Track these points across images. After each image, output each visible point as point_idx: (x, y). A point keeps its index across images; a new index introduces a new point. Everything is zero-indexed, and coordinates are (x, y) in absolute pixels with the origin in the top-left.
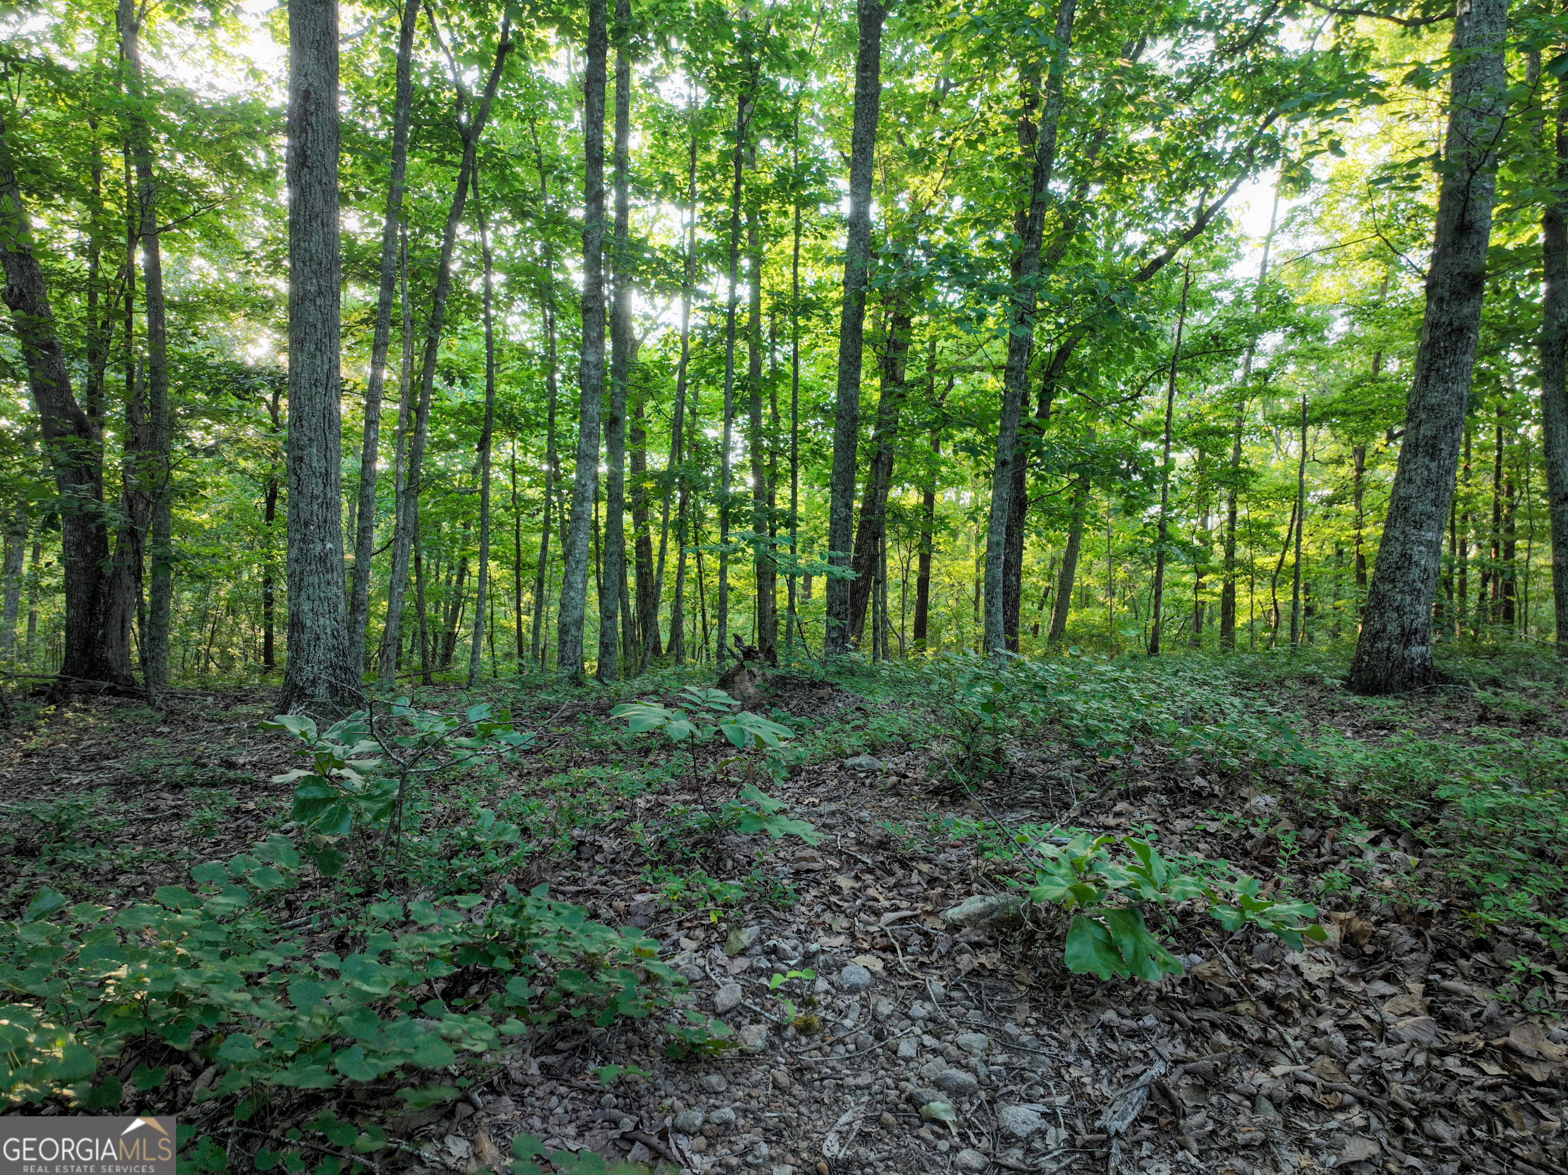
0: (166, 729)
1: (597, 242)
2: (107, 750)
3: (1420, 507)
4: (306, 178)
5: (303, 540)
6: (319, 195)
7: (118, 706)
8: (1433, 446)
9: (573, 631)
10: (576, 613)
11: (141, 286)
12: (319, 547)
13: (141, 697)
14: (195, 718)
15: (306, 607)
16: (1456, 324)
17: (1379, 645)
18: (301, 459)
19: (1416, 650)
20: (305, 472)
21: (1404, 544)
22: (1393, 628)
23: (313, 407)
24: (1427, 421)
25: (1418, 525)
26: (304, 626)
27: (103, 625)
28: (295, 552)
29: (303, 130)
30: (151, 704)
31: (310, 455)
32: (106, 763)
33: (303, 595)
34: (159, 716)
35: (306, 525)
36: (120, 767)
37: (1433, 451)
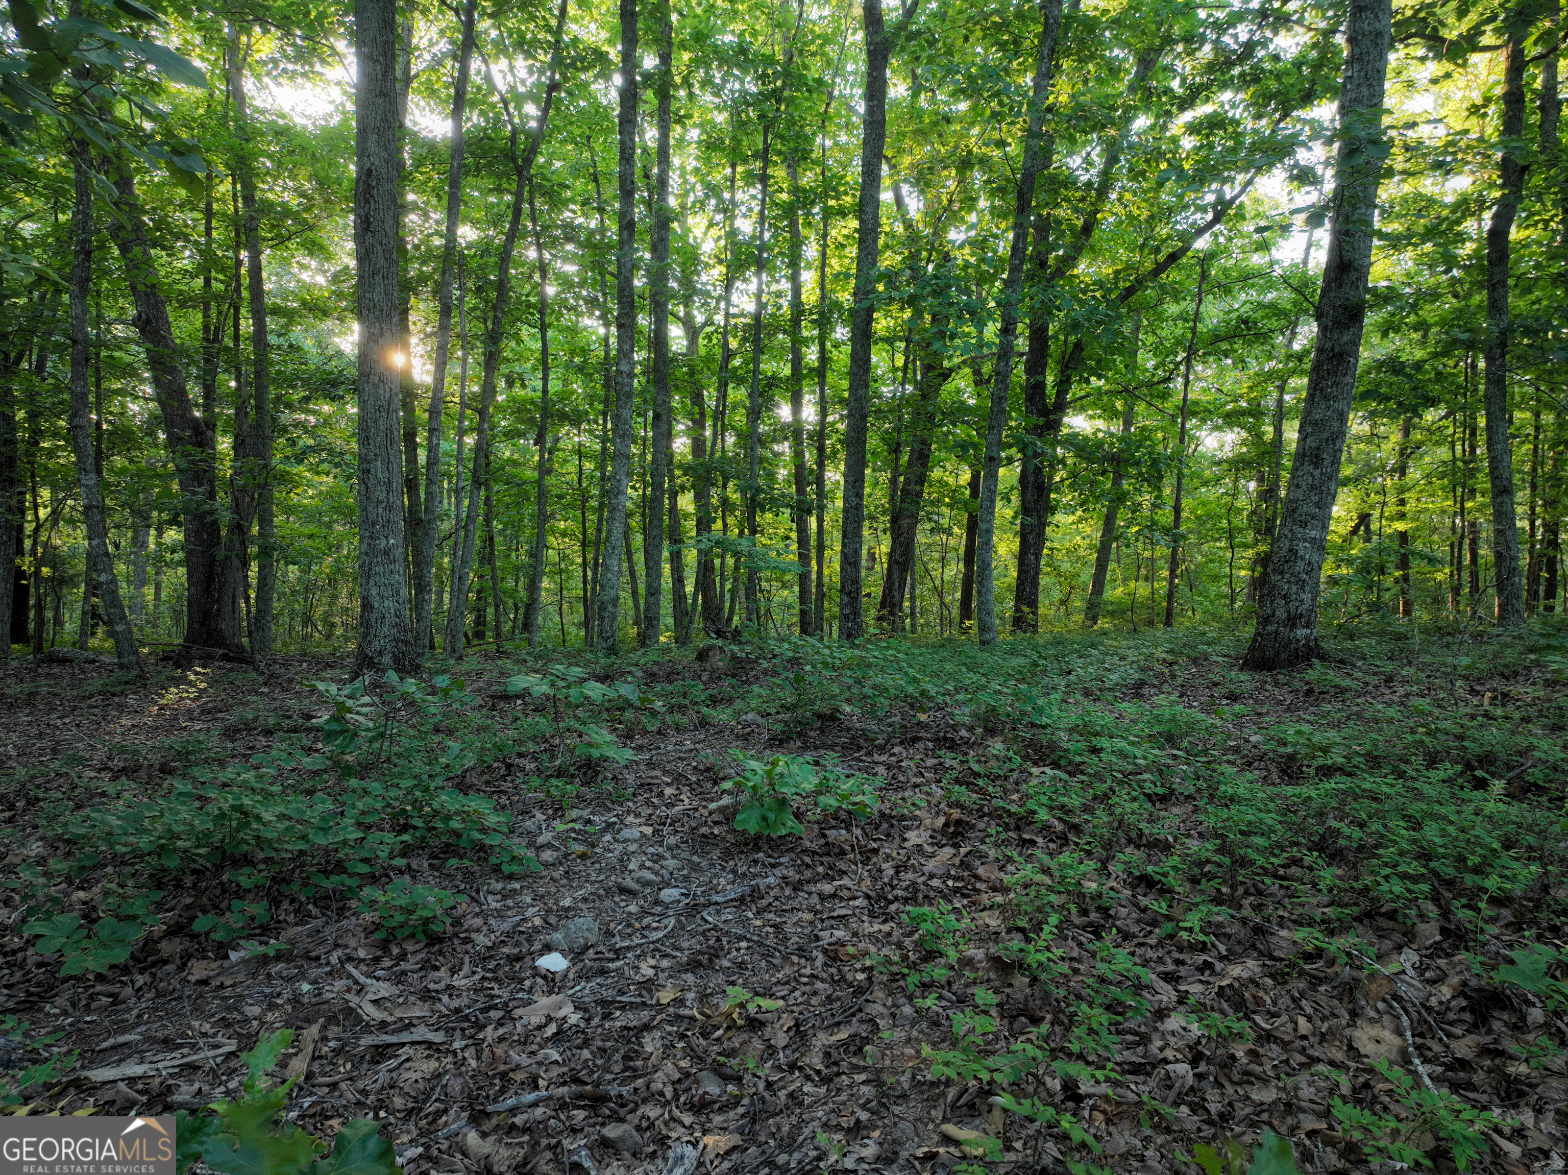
0: (266, 690)
1: (629, 265)
2: (220, 705)
3: (1305, 509)
4: (369, 240)
5: (371, 537)
6: (380, 253)
7: (230, 670)
8: (1317, 456)
9: (610, 608)
10: (613, 593)
11: (245, 294)
12: (384, 542)
13: (247, 663)
14: (290, 681)
15: (374, 591)
16: (1337, 350)
17: (1269, 628)
18: (369, 471)
19: (1301, 632)
20: (372, 481)
21: (1291, 540)
22: (1281, 614)
23: (377, 429)
24: (1312, 434)
25: (1304, 525)
26: (372, 607)
27: (218, 601)
28: (364, 547)
29: (367, 201)
30: (256, 669)
31: (375, 467)
32: (219, 715)
33: (372, 582)
34: (261, 679)
35: (373, 524)
36: (231, 718)
37: (1317, 461)
